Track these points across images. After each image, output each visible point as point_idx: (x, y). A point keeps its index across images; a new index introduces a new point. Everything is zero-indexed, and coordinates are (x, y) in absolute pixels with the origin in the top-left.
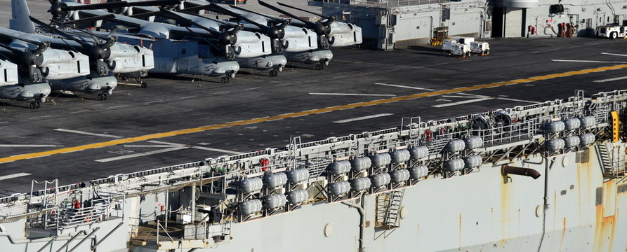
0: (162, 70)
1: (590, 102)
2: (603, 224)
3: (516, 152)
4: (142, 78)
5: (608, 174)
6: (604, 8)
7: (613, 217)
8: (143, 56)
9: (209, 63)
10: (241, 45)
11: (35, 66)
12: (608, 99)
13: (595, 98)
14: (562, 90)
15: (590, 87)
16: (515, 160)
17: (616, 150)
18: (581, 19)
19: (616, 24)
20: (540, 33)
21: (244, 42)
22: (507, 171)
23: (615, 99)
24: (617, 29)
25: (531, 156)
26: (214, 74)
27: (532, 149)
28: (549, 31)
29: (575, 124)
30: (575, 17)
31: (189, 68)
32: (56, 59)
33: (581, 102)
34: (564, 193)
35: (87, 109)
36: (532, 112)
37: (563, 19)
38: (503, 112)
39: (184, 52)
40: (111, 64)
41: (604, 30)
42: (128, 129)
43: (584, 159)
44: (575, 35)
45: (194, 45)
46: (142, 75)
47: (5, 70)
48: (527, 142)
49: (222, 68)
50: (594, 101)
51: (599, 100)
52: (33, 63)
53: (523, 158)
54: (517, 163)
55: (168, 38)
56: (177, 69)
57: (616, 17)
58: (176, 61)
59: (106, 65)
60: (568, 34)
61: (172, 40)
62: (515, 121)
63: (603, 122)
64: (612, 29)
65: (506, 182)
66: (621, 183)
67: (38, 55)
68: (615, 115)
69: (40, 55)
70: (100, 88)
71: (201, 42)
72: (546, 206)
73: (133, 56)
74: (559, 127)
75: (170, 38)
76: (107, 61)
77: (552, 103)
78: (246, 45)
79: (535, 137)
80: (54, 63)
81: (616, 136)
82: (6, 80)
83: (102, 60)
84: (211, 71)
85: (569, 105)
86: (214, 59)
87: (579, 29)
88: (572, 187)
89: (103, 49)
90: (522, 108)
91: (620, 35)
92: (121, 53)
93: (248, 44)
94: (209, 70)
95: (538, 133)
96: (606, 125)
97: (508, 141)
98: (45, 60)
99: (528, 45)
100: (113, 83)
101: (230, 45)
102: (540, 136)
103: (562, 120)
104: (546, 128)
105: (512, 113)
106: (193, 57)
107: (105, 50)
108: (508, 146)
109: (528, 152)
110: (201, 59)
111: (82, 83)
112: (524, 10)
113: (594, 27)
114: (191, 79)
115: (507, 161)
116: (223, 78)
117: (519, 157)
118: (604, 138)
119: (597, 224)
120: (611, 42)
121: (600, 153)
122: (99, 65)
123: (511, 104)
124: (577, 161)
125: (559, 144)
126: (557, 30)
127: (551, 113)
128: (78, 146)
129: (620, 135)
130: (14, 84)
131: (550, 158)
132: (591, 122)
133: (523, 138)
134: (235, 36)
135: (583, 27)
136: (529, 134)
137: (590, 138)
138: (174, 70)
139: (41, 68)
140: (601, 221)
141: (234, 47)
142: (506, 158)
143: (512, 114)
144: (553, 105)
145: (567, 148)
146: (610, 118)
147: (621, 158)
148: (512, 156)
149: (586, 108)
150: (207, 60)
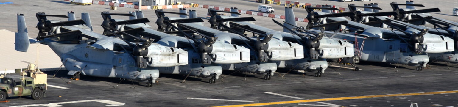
0: (376, 60)
4: (355, 64)
8: (345, 48)
9: (407, 55)
10: (427, 44)
11: (263, 51)
21: (430, 42)
26: (411, 64)
31: (394, 59)
32: (278, 47)
35: (300, 81)
39: (391, 48)
40: (321, 52)
42: (315, 94)
45: (398, 43)
46: (355, 62)
47: (241, 53)
49: (416, 60)
52: (261, 49)
55: (381, 37)
56: (386, 60)
58: (386, 54)
59: (316, 53)
61: (384, 39)
67: (265, 44)
69: (266, 43)
70: (315, 68)
71: (402, 41)
73: (336, 47)
75: (383, 38)
76: (317, 50)
78: (432, 44)
80: (276, 49)
82: (241, 59)
83: (314, 49)
84: (408, 61)
86: (410, 53)
89: (314, 41)
92: (328, 45)
93: (434, 43)
94: (407, 61)
98: (270, 47)
100: (325, 65)
101: (418, 44)
106: (396, 51)
107: (316, 42)
110: (402, 53)
111: (305, 64)
114: (394, 67)
116: (418, 67)
122: (311, 52)
128: (268, 102)
130: (247, 62)
134: (422, 37)
138: (384, 60)
139: (267, 53)
141: (422, 45)
150: (406, 53)
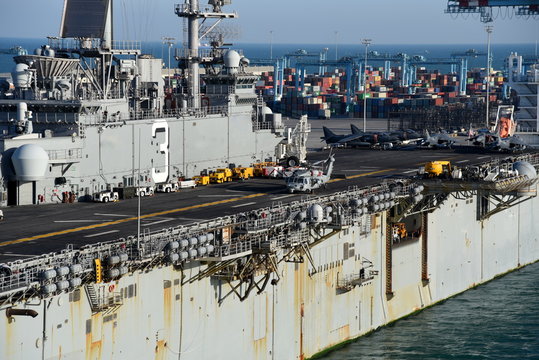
1: (78, 253)
2: (92, 348)
3: (18, 297)
5: (95, 309)
6: (98, 179)
7: (100, 342)
12: (93, 250)
13: (82, 250)
14: (56, 245)
15: (79, 241)
16: (17, 303)
17: (102, 289)
18: (80, 188)
19: (108, 191)
20: (48, 200)
22: (11, 313)
23: (99, 249)
24: (109, 195)
25: (30, 299)
27: (31, 293)
28: (55, 199)
29: (65, 271)
30: (75, 187)
33: (71, 254)
34: (59, 326)
36: (30, 264)
37: (66, 188)
38: (6, 266)
41: (98, 196)
43: (76, 298)
44: (76, 201)
48: (25, 288)
50: (81, 252)
51: (86, 251)
53: (24, 301)
54: (20, 306)
57: (108, 185)
60: (70, 200)
62: (15, 272)
63: (88, 267)
64: (104, 195)
65: (10, 322)
66: (106, 315)
68: (98, 262)
72: (44, 338)
74: (52, 274)
77: (47, 256)
79: (32, 284)
81: (99, 278)
85: (61, 256)
87: (80, 196)
88: (66, 321)
90: (21, 261)
91: (111, 200)
95: (35, 280)
96: (91, 270)
97: (9, 289)
99: (38, 210)
102: (36, 283)
103: (55, 269)
104: (41, 276)
105: (13, 265)
108: (10, 292)
109: (27, 297)
112: (34, 183)
113: (91, 194)
115: (10, 305)
117: (20, 300)
118: (91, 281)
119: (87, 348)
120: (103, 205)
121: (89, 292)
123: (13, 259)
124: (70, 300)
125: (52, 288)
126: (61, 197)
127: (47, 264)
129: (102, 277)
131: (48, 300)
132: (78, 269)
133: (21, 286)
135: (82, 194)
136: (26, 282)
137: (77, 282)
140: (90, 346)
142: (9, 302)
143: (13, 267)
144: (48, 257)
145: (59, 290)
146: (94, 264)
147: (106, 295)
148: (14, 300)
149: (75, 258)
